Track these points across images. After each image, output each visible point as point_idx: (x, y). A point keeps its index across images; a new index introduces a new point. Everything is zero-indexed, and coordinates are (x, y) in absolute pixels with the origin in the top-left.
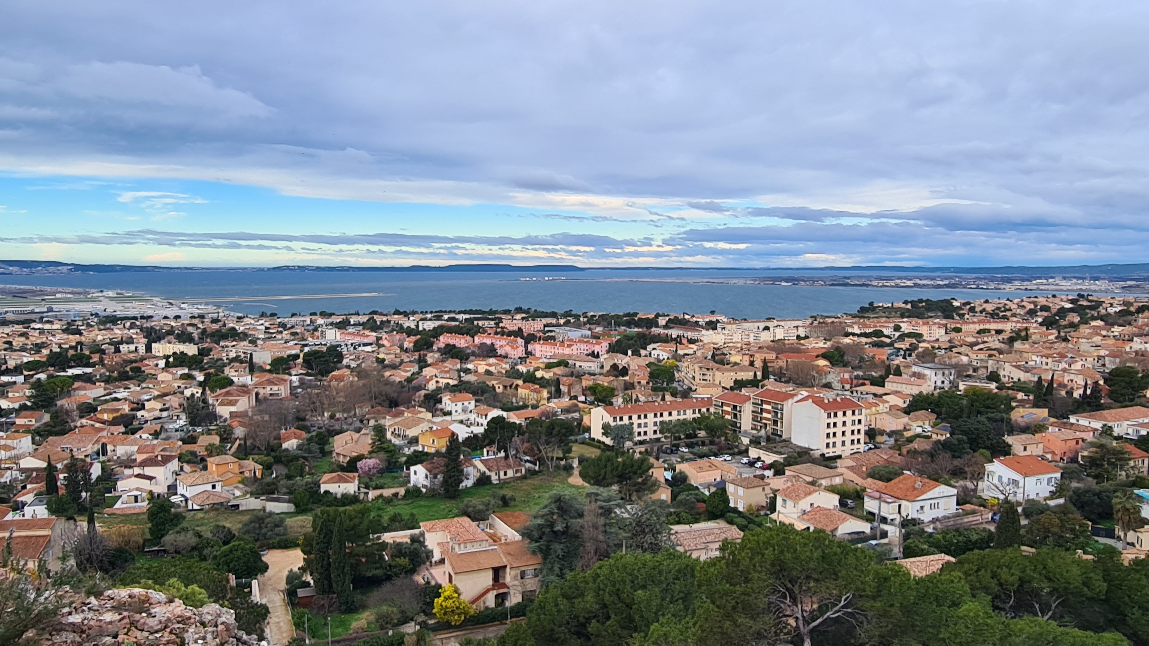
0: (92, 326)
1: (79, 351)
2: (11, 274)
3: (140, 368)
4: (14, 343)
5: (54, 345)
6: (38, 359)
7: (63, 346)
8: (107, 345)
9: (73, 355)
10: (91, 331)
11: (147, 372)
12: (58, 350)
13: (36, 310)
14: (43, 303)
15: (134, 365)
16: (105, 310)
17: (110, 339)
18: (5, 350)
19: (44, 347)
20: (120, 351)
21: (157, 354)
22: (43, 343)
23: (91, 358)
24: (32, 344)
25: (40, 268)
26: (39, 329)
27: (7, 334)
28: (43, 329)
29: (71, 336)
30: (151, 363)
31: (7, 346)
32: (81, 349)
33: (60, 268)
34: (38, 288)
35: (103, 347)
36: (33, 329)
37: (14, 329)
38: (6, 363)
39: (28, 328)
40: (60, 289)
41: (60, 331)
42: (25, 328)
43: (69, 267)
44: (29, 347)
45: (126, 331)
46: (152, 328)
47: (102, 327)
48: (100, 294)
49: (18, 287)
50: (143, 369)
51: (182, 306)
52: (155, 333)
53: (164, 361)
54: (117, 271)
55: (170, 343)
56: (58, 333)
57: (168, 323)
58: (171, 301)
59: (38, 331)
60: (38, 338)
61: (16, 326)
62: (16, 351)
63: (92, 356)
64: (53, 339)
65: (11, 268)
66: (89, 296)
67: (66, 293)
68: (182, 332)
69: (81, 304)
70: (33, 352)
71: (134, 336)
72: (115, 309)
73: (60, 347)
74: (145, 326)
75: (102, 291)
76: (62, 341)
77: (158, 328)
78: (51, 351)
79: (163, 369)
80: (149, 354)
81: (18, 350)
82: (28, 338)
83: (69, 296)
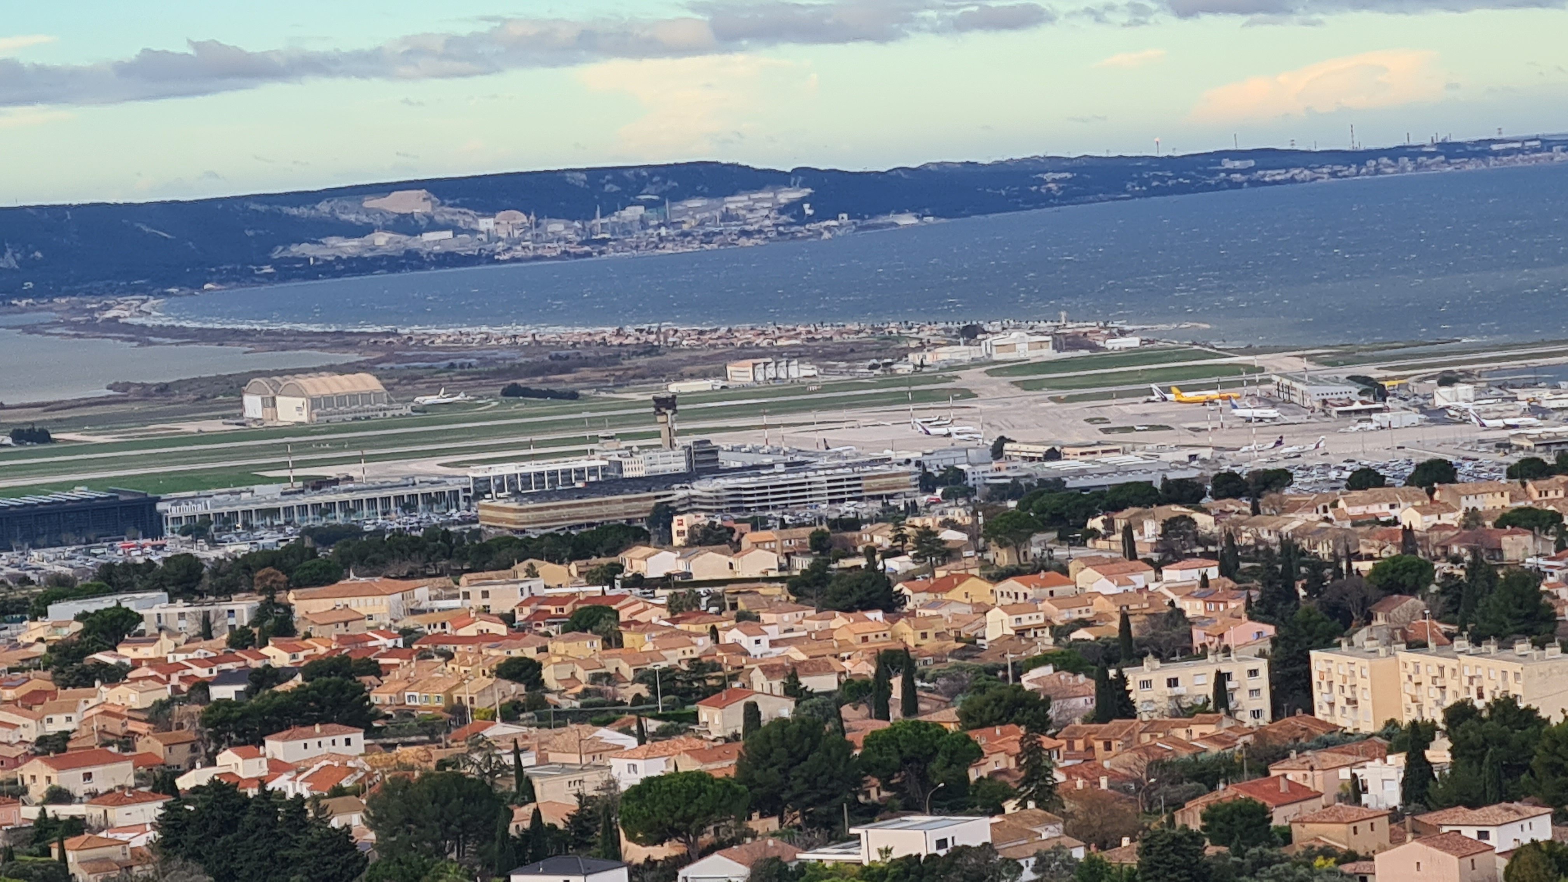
0: (949, 554)
1: (896, 713)
2: (491, 259)
3: (1262, 815)
4: (549, 675)
5: (759, 680)
6: (688, 765)
7: (808, 682)
8: (1047, 670)
9: (873, 741)
10: (947, 585)
11: (1302, 835)
12: (786, 709)
13: (635, 469)
14: (666, 421)
15: (1225, 792)
16: (997, 451)
17: (1059, 632)
18: (511, 713)
19: (706, 694)
20: (1127, 709)
21: (1345, 720)
22: (697, 665)
23: (977, 754)
24: (642, 677)
25: (633, 213)
26: (666, 581)
27: (508, 619)
28: (686, 580)
29: (839, 621)
30: (1316, 781)
31: (515, 689)
32: (910, 703)
33: (736, 203)
34: (632, 335)
35: (1028, 681)
36: (638, 581)
37: (537, 586)
38: (527, 792)
39: (608, 575)
40: (744, 334)
41: (777, 590)
42: (593, 578)
43: (786, 196)
44: (628, 692)
45: (1142, 578)
46: (1288, 546)
47: (1003, 558)
48: (961, 352)
49: (526, 332)
50: (1279, 818)
51: (1443, 397)
52: (1315, 585)
53: (1398, 761)
54: (1043, 200)
55: (1416, 645)
56: (771, 605)
57: (1382, 510)
58: (1371, 371)
59: (663, 595)
60: (669, 636)
61: (544, 567)
62: (561, 718)
63: (979, 737)
64: (747, 642)
65: (486, 224)
66: (903, 368)
67: (778, 354)
68: (1473, 569)
69: (863, 416)
70: (652, 725)
71: (1193, 608)
72: (1056, 438)
73: (793, 690)
74: (1246, 538)
75: (971, 333)
76: (797, 655)
77: (1323, 551)
78: (752, 712)
79: (1394, 816)
80: (1296, 721)
81: (579, 716)
82: (613, 641)
83: (799, 371)
